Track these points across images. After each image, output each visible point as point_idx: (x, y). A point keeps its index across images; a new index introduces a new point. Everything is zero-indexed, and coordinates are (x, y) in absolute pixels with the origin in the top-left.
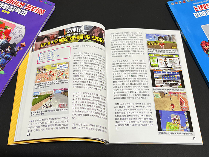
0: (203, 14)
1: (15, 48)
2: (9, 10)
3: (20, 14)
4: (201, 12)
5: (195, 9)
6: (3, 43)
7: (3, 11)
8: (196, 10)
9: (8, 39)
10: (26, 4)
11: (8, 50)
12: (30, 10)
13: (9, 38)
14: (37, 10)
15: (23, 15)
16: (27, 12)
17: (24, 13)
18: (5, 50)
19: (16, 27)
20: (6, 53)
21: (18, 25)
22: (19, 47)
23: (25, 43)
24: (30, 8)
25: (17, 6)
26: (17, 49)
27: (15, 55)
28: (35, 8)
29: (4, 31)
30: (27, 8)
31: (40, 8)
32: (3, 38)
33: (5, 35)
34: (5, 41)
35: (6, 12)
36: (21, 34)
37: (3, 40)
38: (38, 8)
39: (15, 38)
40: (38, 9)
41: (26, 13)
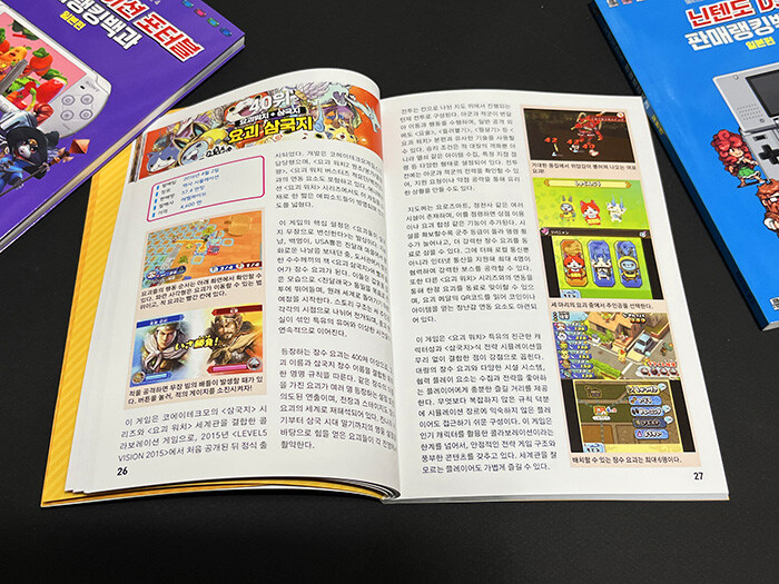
0: (721, 37)
1: (49, 152)
2: (85, 16)
3: (115, 38)
4: (713, 31)
5: (691, 21)
6: (18, 123)
7: (65, 16)
8: (695, 22)
9: (42, 113)
10: (148, 8)
11: (26, 150)
12: (150, 32)
13: (44, 113)
14: (173, 39)
15: (122, 43)
16: (140, 36)
17: (126, 39)
18: (17, 149)
19: (82, 82)
20: (14, 159)
21: (91, 74)
22: (63, 150)
23: (87, 141)
24: (156, 26)
25: (114, 9)
26: (54, 154)
27: (39, 176)
28: (169, 32)
29: (40, 82)
30: (145, 24)
31: (186, 36)
32: (26, 106)
33: (38, 99)
34: (29, 117)
35: (74, 19)
36: (89, 107)
37: (23, 113)
38: (180, 32)
39: (65, 116)
40: (181, 36)
41: (135, 42)
